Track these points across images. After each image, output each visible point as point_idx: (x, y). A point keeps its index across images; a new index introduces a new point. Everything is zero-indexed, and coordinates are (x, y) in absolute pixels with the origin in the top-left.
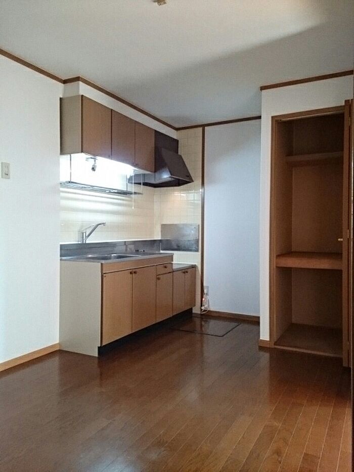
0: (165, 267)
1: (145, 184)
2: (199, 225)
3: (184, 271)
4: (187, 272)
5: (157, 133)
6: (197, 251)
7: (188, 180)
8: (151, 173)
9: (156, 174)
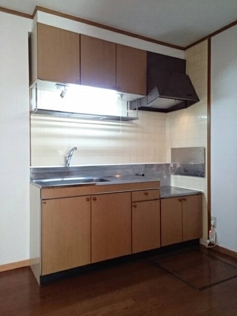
0: (146, 194)
1: (142, 109)
2: (205, 148)
3: (181, 198)
4: (185, 200)
5: (149, 54)
6: (203, 176)
7: (194, 100)
8: (143, 96)
9: (148, 96)
